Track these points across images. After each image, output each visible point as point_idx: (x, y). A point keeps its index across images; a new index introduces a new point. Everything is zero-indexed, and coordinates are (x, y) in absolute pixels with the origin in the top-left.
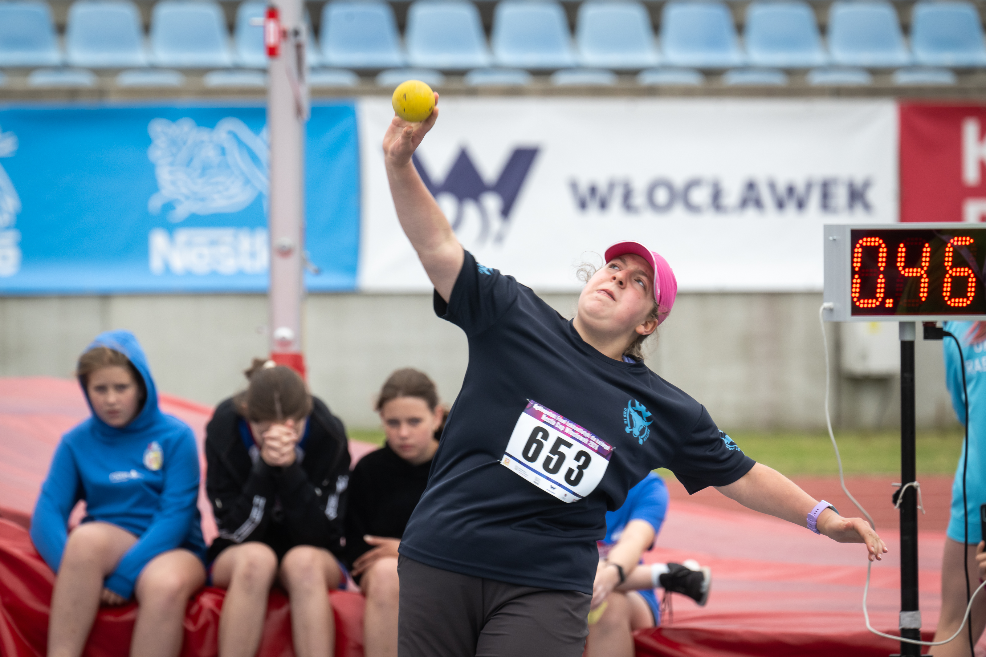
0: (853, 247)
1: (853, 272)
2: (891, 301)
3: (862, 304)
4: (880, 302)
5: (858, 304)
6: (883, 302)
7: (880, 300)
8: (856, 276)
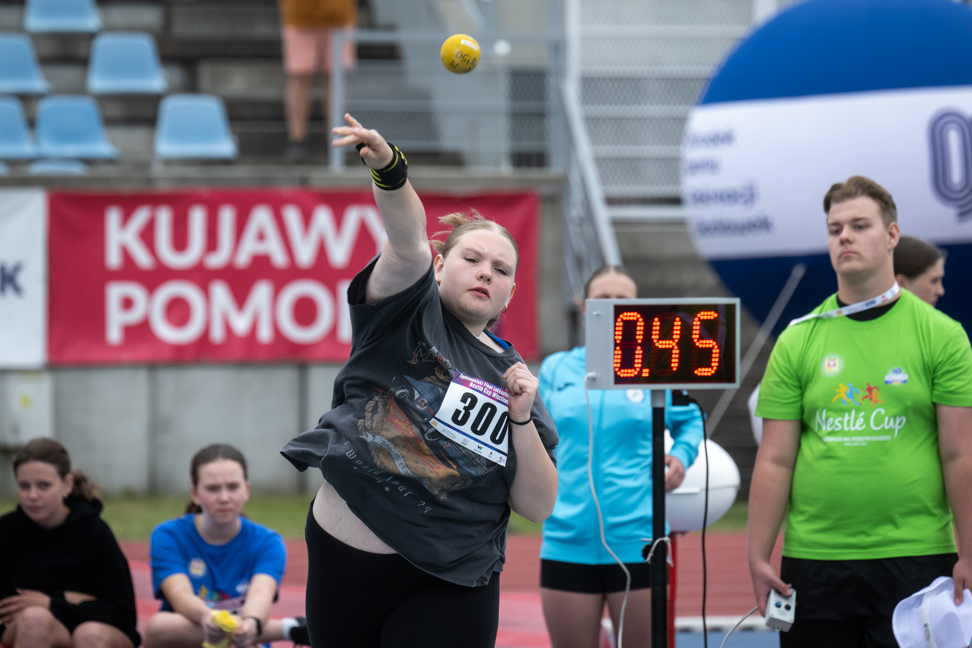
0: (616, 321)
1: (616, 345)
2: (647, 370)
3: (623, 374)
4: (638, 372)
5: (619, 373)
6: (640, 372)
7: (638, 369)
8: (618, 348)
